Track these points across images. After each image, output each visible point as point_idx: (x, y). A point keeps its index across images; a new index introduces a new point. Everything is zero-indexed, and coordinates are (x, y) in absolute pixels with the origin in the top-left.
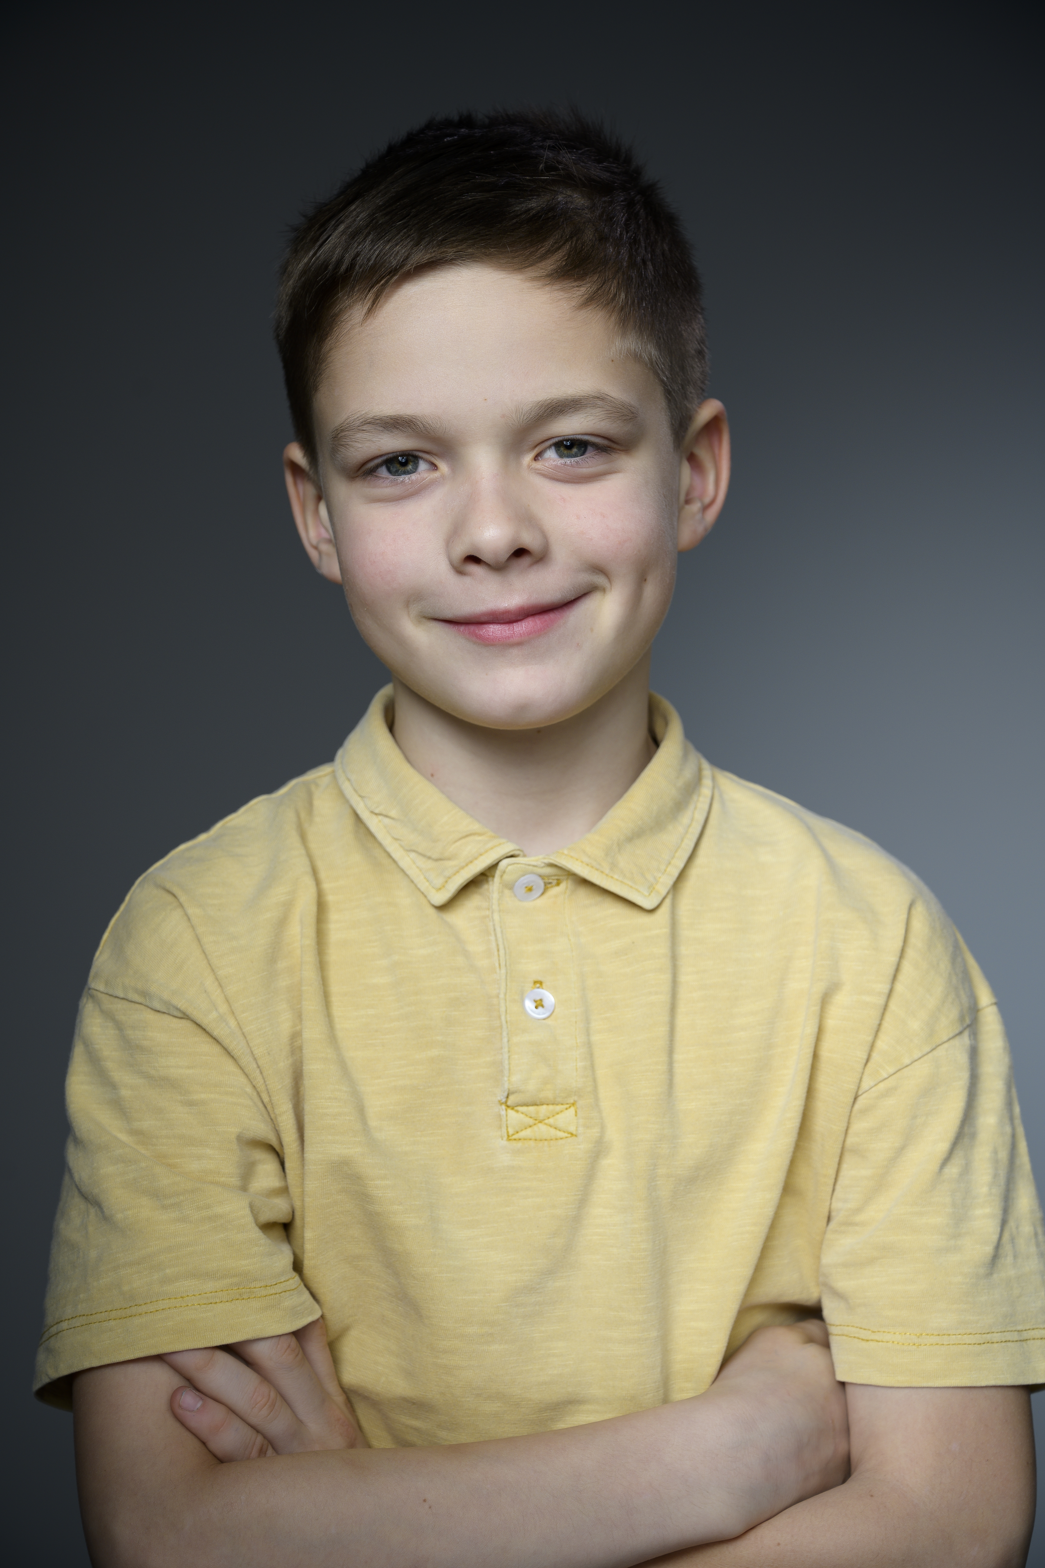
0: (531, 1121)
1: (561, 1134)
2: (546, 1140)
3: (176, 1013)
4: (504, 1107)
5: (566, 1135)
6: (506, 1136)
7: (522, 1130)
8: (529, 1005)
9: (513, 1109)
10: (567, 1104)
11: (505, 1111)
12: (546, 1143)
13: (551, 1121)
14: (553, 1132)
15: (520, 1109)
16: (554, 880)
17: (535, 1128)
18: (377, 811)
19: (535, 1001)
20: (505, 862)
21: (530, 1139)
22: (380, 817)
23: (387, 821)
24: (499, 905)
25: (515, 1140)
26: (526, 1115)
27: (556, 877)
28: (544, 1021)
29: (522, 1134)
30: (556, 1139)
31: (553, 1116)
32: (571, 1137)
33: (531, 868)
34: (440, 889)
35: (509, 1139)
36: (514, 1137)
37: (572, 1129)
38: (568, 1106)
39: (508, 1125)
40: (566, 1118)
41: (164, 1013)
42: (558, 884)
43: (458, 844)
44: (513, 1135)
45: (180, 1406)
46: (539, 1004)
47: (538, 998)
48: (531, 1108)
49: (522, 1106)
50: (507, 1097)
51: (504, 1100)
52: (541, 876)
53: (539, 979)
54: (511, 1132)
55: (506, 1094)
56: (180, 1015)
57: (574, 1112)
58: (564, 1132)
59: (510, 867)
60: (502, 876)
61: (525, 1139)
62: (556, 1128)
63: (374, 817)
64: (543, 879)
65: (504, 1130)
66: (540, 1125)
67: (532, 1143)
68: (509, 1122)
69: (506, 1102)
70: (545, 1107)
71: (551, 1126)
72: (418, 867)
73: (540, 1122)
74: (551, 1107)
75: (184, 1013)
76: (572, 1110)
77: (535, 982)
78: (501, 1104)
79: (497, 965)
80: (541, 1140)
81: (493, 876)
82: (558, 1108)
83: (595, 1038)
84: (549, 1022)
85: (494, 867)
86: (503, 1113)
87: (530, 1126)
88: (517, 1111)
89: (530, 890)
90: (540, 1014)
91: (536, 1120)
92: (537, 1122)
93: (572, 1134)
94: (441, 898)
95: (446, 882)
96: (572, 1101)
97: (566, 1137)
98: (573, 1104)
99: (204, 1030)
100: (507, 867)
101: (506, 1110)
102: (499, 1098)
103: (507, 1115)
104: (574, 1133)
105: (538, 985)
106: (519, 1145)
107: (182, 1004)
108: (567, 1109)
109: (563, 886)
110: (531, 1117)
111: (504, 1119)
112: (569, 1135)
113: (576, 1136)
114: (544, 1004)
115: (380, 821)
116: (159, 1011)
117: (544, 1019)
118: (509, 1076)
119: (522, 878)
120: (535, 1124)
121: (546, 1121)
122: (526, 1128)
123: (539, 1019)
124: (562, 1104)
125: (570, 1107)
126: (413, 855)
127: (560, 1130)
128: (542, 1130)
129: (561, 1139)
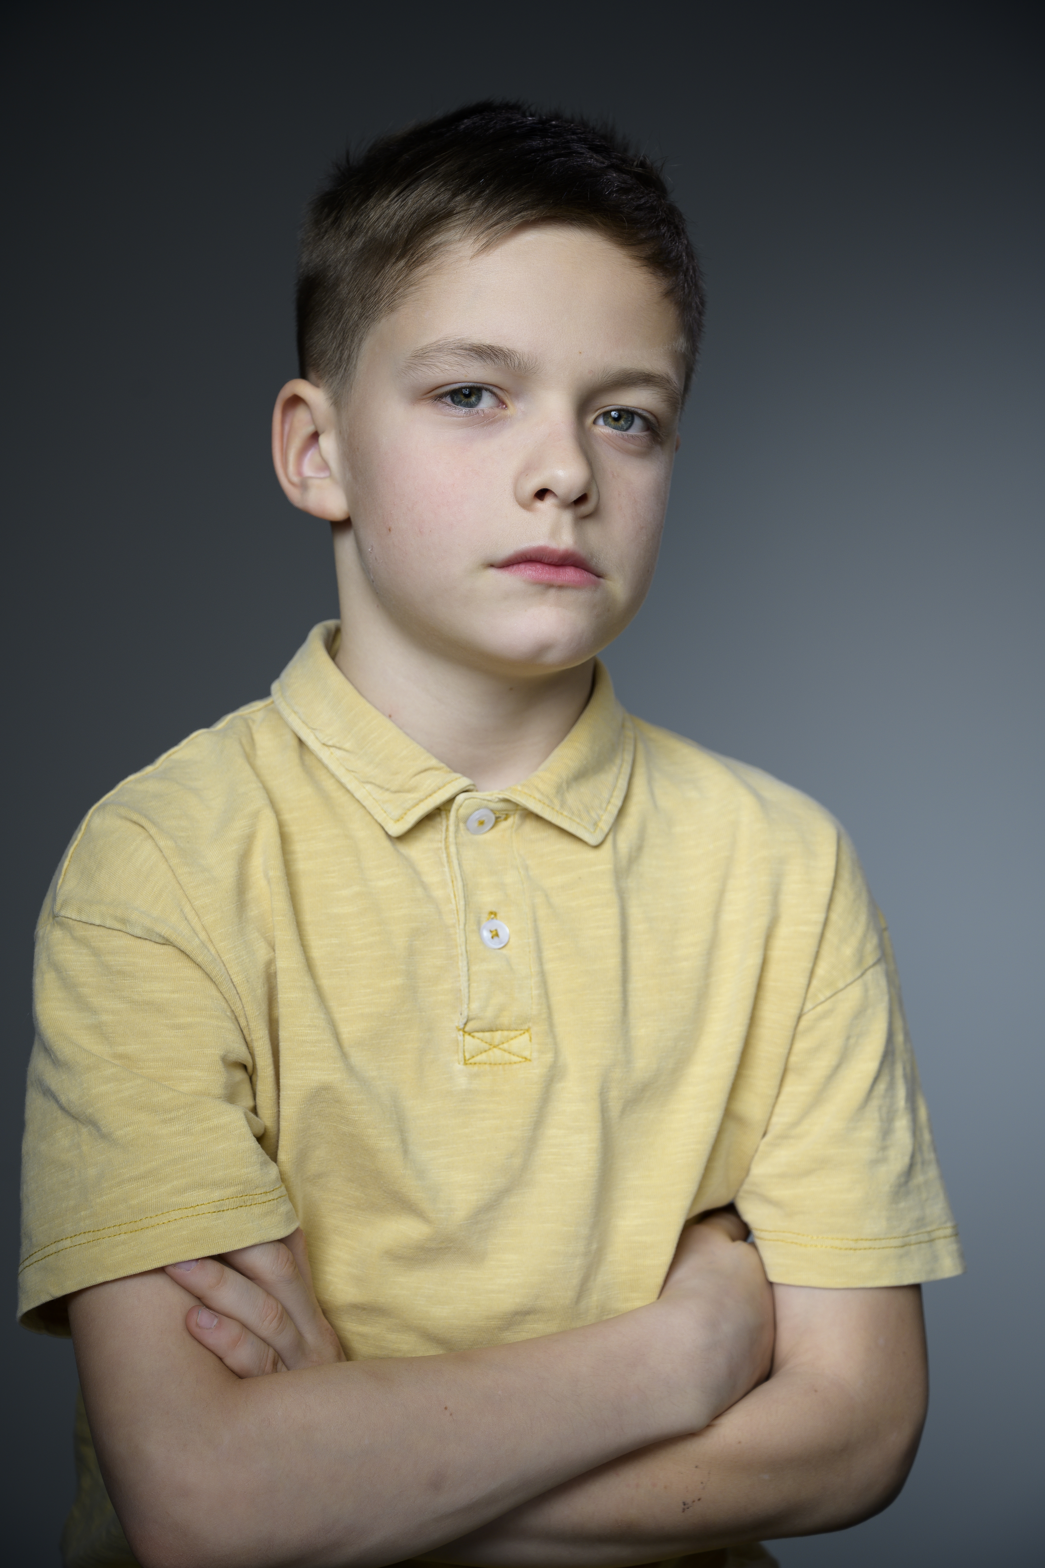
0: (487, 1046)
1: (515, 1059)
2: (500, 1064)
3: (158, 940)
4: (461, 1033)
5: (520, 1059)
6: (463, 1061)
7: (477, 1055)
8: (486, 934)
9: (469, 1034)
10: (521, 1030)
11: (462, 1036)
12: (501, 1067)
13: (505, 1046)
14: (507, 1056)
15: (476, 1034)
16: (503, 814)
17: (490, 1052)
18: (330, 743)
19: (491, 932)
20: (462, 796)
21: (485, 1064)
22: (332, 749)
23: (339, 753)
24: (456, 837)
25: (471, 1064)
26: (482, 1040)
27: (506, 812)
28: (500, 951)
29: (478, 1059)
30: (510, 1063)
31: (508, 1041)
32: (525, 1061)
33: (485, 802)
34: (398, 820)
35: (465, 1064)
36: (470, 1061)
37: (526, 1054)
38: (522, 1032)
39: (466, 1050)
40: (520, 1043)
41: (146, 939)
42: (506, 819)
43: (418, 777)
44: (469, 1059)
45: (197, 1325)
46: (495, 935)
47: (493, 929)
48: (487, 1034)
49: (478, 1031)
50: (465, 1024)
51: (462, 1026)
52: (492, 811)
53: (494, 910)
54: (467, 1057)
55: (464, 1021)
56: (162, 942)
57: (528, 1038)
58: (518, 1056)
59: (467, 802)
60: (458, 810)
61: (480, 1063)
62: (510, 1053)
63: (326, 748)
64: (495, 814)
65: (461, 1055)
66: (495, 1050)
67: (487, 1067)
68: (466, 1047)
69: (464, 1028)
70: (499, 1033)
71: (505, 1050)
72: (374, 799)
73: (494, 1047)
74: (506, 1033)
75: (167, 940)
76: (527, 1036)
77: (491, 913)
78: (459, 1030)
79: (452, 896)
80: (495, 1064)
81: (449, 811)
82: (512, 1034)
83: (549, 967)
84: (504, 951)
85: (451, 800)
86: (460, 1038)
87: (485, 1051)
88: (473, 1037)
89: (482, 823)
90: (494, 944)
91: (491, 1045)
92: (492, 1047)
93: (526, 1058)
94: (396, 829)
95: (405, 814)
96: (526, 1027)
97: (520, 1062)
98: (528, 1030)
99: (188, 956)
100: (464, 802)
101: (464, 1035)
102: (457, 1024)
103: (464, 1041)
104: (529, 1057)
105: (493, 916)
106: (475, 1069)
107: (165, 931)
108: (521, 1035)
109: (510, 820)
110: (486, 1043)
111: (461, 1045)
112: (524, 1060)
113: (530, 1060)
114: (500, 933)
115: (332, 753)
116: (140, 938)
117: (500, 949)
118: (468, 1004)
119: (477, 812)
120: (490, 1049)
121: (501, 1046)
122: (481, 1053)
123: (495, 949)
124: (516, 1030)
125: (524, 1033)
126: (369, 787)
127: (514, 1055)
128: (496, 1054)
129: (515, 1063)
